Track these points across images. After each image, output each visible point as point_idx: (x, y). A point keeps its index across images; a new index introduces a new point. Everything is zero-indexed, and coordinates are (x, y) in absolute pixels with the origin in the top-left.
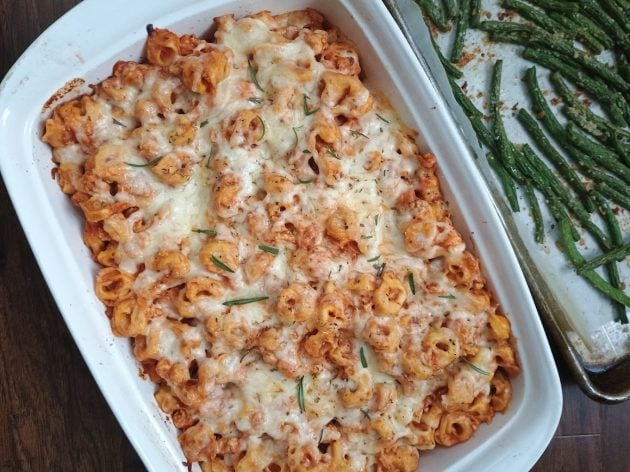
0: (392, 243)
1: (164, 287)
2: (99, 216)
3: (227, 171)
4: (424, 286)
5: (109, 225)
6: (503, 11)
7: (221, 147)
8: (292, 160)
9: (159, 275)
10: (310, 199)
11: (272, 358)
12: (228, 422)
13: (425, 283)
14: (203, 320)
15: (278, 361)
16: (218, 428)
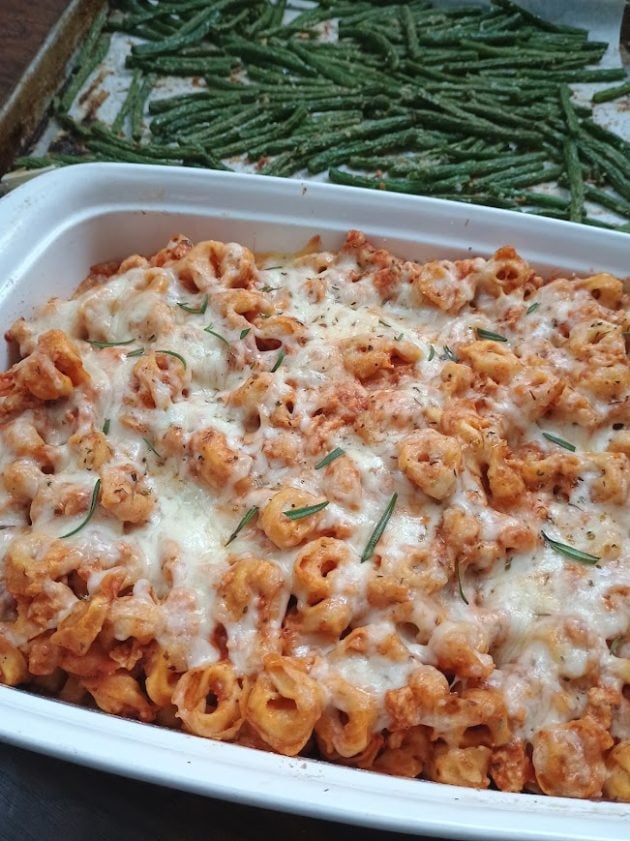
0: (425, 325)
1: (275, 625)
2: (95, 615)
3: (187, 437)
4: (503, 324)
5: (120, 617)
6: (256, 164)
7: (152, 423)
8: (240, 358)
9: (253, 616)
10: (304, 368)
11: (489, 548)
12: (558, 687)
13: (500, 321)
14: (365, 604)
15: (499, 542)
16: (560, 712)
